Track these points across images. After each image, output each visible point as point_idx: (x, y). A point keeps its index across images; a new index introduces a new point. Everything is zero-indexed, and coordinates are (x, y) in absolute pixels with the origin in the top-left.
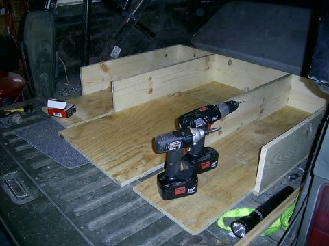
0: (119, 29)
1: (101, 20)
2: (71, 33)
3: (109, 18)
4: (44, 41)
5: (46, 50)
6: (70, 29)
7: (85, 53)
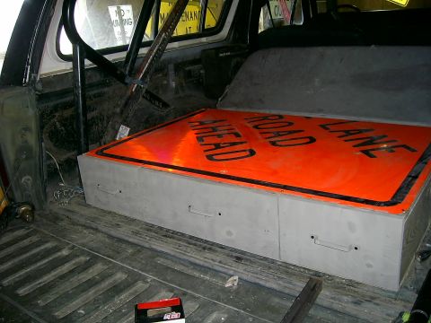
0: (123, 102)
1: (96, 92)
2: (57, 114)
3: (106, 89)
4: (24, 129)
5: (26, 141)
6: (56, 109)
7: (82, 140)
